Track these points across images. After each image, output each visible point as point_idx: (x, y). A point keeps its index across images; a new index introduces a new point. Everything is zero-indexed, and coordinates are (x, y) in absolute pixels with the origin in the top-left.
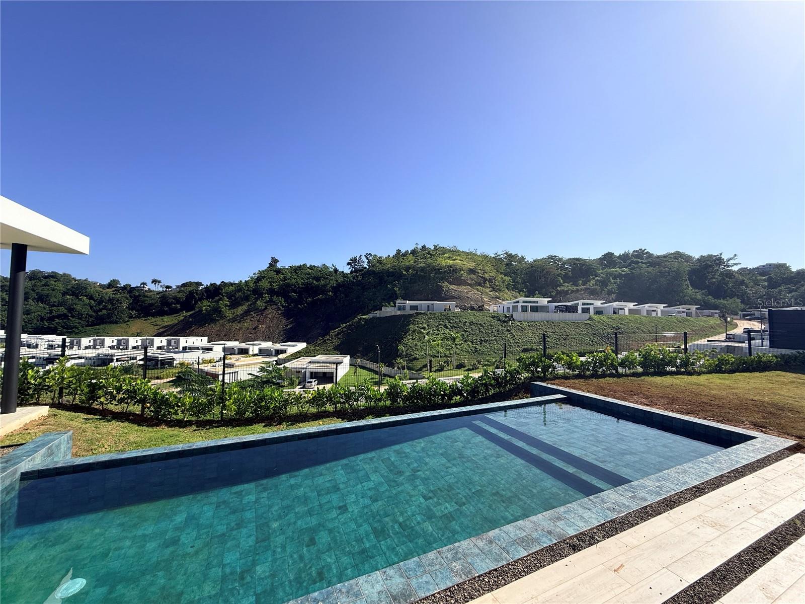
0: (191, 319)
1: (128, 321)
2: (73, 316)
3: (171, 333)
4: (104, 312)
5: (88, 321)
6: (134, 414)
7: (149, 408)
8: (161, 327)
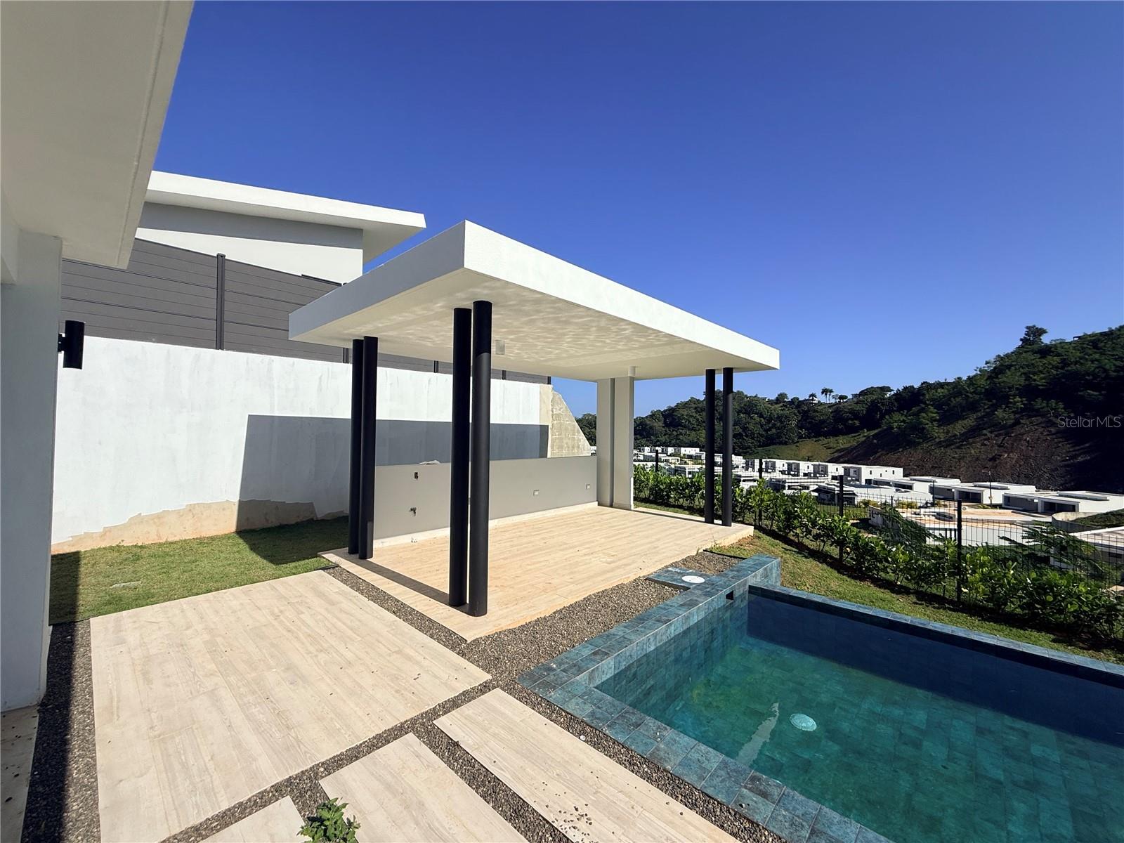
1: (798, 442)
3: (849, 460)
4: (774, 431)
5: (759, 441)
6: (831, 557)
7: (848, 554)
8: (835, 450)
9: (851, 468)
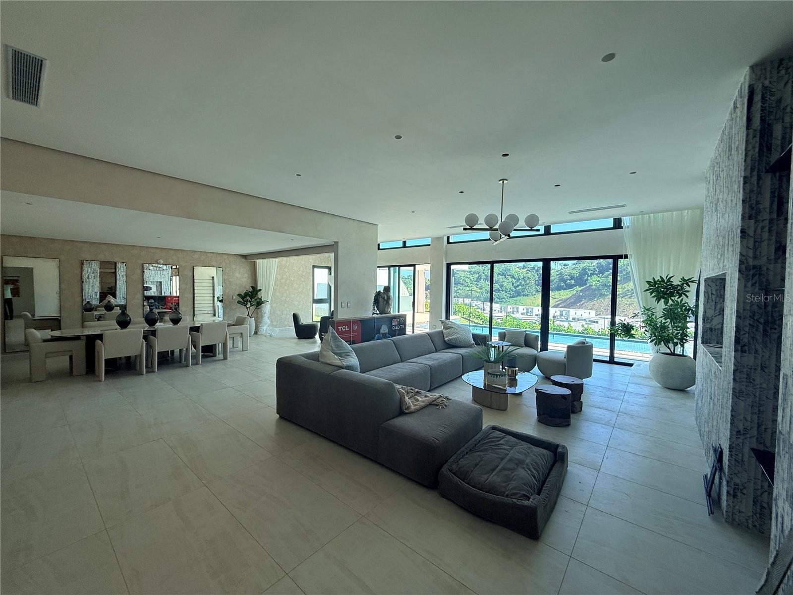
0: (581, 294)
1: (535, 294)
2: (502, 291)
3: (565, 306)
8: (558, 300)
9: (564, 310)
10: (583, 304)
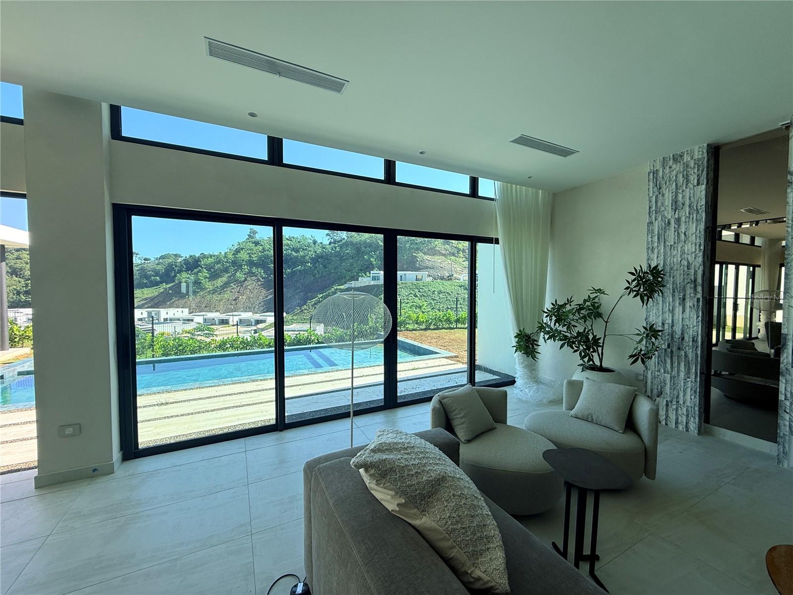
0: (171, 292)
3: (152, 305)
8: (141, 299)
9: (153, 311)
10: (174, 302)
